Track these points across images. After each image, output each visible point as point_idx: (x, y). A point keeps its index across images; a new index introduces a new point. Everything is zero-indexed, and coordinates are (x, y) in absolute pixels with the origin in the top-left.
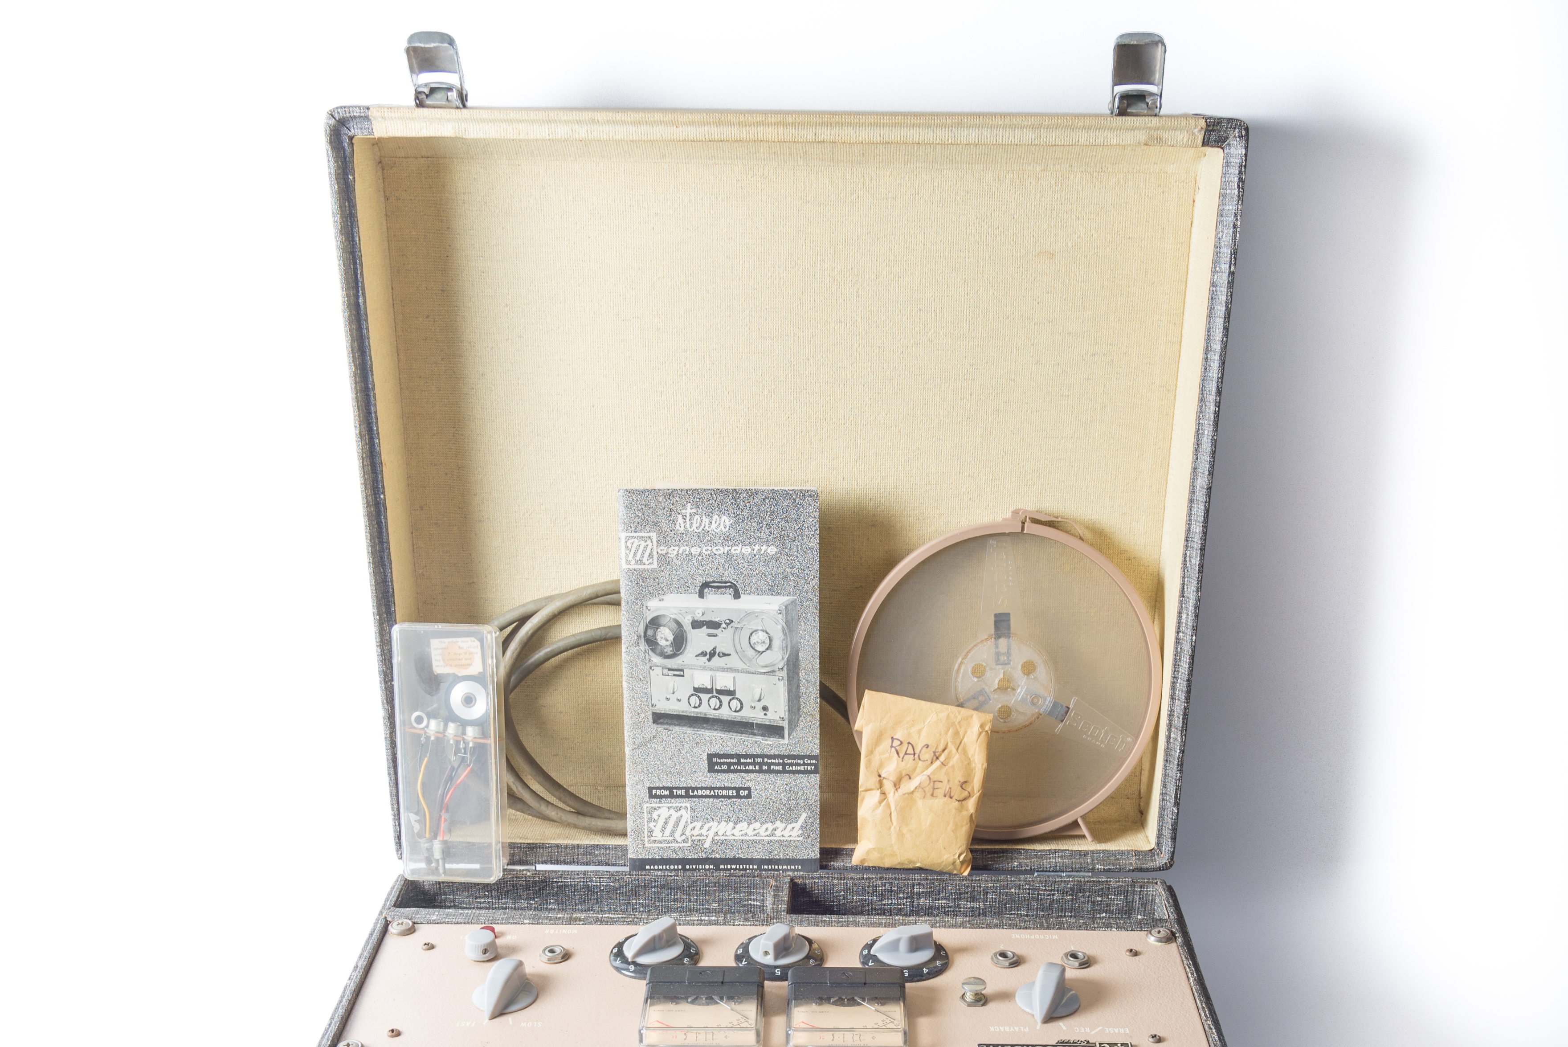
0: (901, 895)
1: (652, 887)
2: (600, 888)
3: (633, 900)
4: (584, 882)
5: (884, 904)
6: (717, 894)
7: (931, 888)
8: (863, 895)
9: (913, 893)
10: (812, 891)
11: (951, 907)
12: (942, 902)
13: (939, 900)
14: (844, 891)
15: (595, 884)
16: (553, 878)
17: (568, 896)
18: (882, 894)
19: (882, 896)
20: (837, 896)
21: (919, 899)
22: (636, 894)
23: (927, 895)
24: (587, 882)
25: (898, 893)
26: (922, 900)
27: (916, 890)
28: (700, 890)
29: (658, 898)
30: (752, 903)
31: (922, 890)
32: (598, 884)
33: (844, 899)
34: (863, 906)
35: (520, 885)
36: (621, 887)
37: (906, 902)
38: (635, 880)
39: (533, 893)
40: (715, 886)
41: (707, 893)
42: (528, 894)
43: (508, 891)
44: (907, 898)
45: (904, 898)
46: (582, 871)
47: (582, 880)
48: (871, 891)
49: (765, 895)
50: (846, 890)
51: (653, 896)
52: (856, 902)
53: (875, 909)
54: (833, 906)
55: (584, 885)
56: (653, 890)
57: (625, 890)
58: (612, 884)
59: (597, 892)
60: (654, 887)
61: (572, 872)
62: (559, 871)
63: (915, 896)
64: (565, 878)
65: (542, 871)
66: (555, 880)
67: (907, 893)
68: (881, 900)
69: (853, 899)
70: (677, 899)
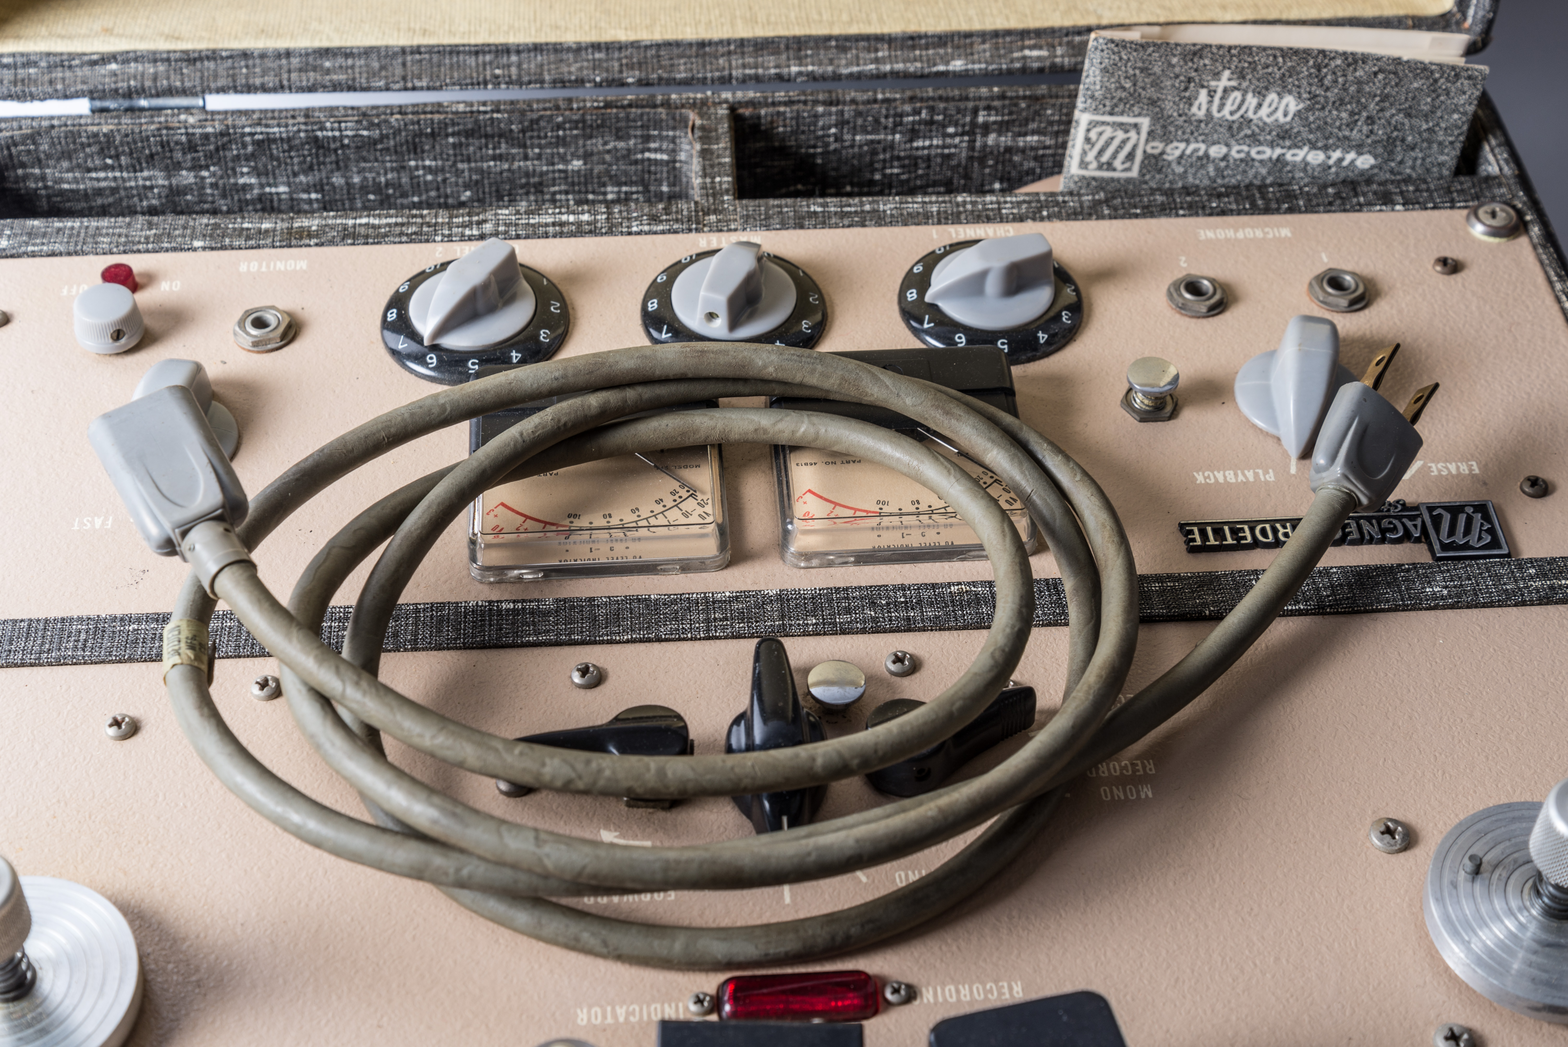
0: (951, 130)
1: (447, 135)
2: (341, 141)
3: (410, 160)
4: (306, 131)
5: (917, 149)
6: (581, 142)
7: (1010, 113)
8: (875, 131)
9: (974, 124)
10: (773, 128)
11: (1049, 147)
12: (1032, 139)
13: (1025, 134)
14: (836, 126)
15: (330, 134)
16: (243, 127)
17: (278, 159)
18: (913, 131)
19: (913, 134)
20: (823, 136)
21: (985, 134)
22: (415, 149)
23: (1002, 127)
24: (313, 131)
25: (944, 126)
26: (991, 139)
27: (981, 119)
28: (546, 137)
29: (462, 155)
30: (653, 156)
31: (992, 119)
32: (337, 134)
33: (836, 141)
34: (874, 153)
35: (177, 143)
36: (383, 138)
37: (961, 142)
38: (413, 123)
39: (205, 156)
40: (576, 128)
41: (561, 142)
42: (193, 159)
43: (152, 156)
44: (962, 134)
45: (955, 135)
46: (300, 110)
47: (303, 127)
48: (890, 125)
49: (678, 141)
50: (841, 123)
51: (451, 152)
52: (860, 146)
53: (899, 158)
54: (814, 155)
55: (307, 137)
56: (451, 140)
57: (392, 143)
58: (365, 133)
59: (336, 150)
60: (453, 134)
61: (281, 111)
62: (253, 111)
63: (978, 131)
64: (267, 126)
65: (219, 113)
66: (247, 130)
67: (964, 126)
68: (911, 141)
69: (854, 140)
70: (501, 155)
